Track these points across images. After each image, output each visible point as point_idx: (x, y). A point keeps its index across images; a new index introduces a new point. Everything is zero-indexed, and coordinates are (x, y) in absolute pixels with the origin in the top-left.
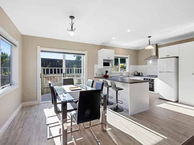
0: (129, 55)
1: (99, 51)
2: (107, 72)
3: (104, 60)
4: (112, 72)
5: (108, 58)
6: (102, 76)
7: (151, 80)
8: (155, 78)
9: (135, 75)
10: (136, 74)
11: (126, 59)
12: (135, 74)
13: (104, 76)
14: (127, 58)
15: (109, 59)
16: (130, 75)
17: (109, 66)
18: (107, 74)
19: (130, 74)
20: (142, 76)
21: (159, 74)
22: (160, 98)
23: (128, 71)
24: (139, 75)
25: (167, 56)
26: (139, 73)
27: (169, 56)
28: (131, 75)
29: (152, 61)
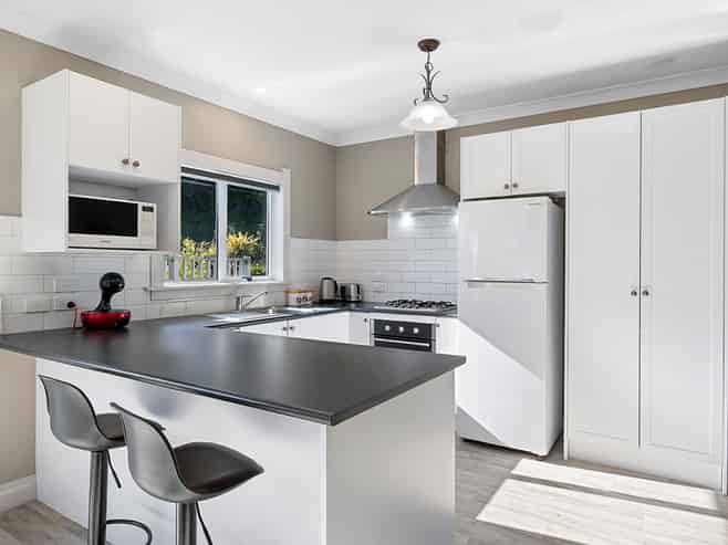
0: (287, 172)
1: (28, 92)
2: (112, 284)
3: (75, 179)
4: (167, 285)
5: (126, 162)
6: (66, 320)
7: (416, 331)
8: (439, 320)
9: (322, 303)
10: (328, 294)
11: (270, 193)
12: (321, 296)
13: (85, 316)
14: (276, 188)
15: (129, 173)
16: (293, 301)
17: (133, 232)
18: (118, 302)
19: (293, 298)
20: (360, 305)
21: (463, 297)
22: (466, 441)
23: (280, 278)
24: (341, 299)
25: (507, 187)
26: (343, 288)
27: (515, 186)
28: (299, 300)
29: (416, 215)
